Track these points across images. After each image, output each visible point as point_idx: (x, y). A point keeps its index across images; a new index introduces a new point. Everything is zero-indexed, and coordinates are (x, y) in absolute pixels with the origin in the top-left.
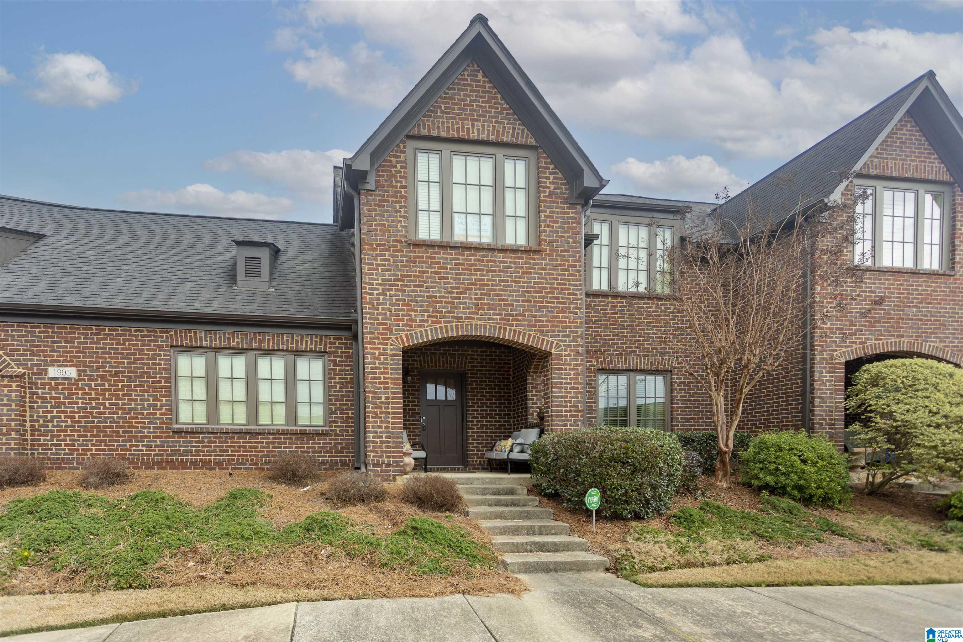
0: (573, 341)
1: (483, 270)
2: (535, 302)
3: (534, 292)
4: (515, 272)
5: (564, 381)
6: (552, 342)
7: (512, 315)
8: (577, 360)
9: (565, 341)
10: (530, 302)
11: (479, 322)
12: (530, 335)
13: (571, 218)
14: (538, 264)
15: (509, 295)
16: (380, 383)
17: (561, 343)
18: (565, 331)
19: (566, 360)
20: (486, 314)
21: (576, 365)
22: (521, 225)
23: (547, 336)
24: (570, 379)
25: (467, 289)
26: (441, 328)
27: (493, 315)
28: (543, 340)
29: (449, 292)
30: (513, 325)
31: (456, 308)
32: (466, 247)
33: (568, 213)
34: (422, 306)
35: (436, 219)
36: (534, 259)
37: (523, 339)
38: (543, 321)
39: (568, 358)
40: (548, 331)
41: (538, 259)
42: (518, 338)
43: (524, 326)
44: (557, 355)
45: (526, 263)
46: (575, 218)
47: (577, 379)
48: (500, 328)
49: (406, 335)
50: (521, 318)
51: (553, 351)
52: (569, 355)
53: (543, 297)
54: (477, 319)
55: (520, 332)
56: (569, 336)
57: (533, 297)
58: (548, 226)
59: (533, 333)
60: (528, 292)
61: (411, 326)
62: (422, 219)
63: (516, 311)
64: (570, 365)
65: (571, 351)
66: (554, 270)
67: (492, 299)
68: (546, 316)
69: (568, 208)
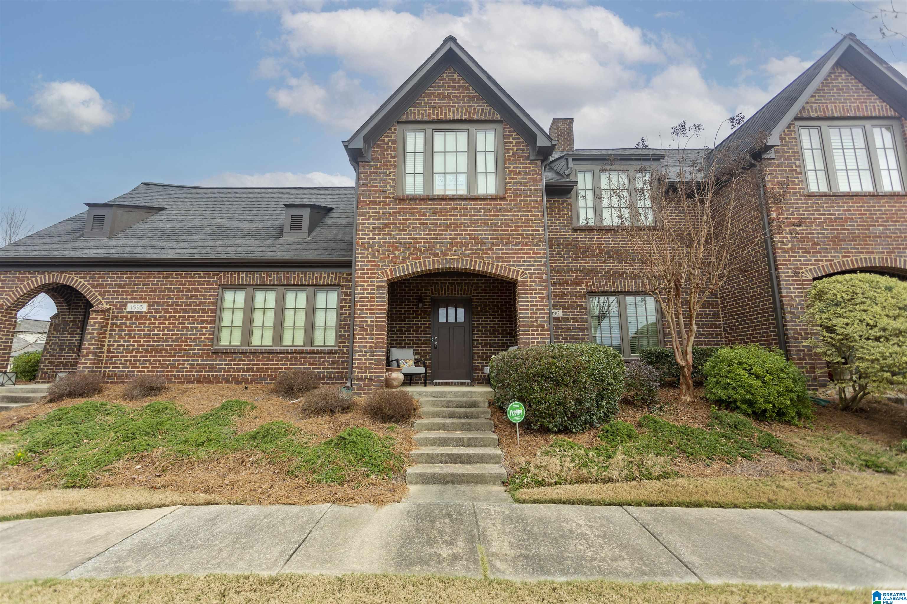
0: (537, 269)
1: (456, 216)
2: (502, 238)
3: (501, 231)
4: (484, 216)
5: (530, 304)
6: (518, 271)
7: (482, 250)
8: (542, 285)
9: (530, 269)
10: (498, 238)
11: (453, 257)
12: (498, 266)
13: (532, 171)
14: (504, 208)
15: (479, 234)
16: (367, 310)
17: (526, 272)
18: (530, 262)
19: (531, 285)
20: (459, 250)
21: (541, 289)
22: (491, 179)
23: (513, 266)
24: (536, 302)
25: (443, 231)
26: (420, 263)
27: (465, 250)
28: (510, 269)
29: (428, 234)
30: (482, 258)
31: (433, 246)
32: (443, 199)
33: (530, 167)
34: (404, 246)
35: (420, 180)
36: (501, 204)
37: (492, 269)
38: (509, 254)
39: (534, 284)
40: (514, 262)
41: (504, 204)
42: (488, 268)
43: (493, 258)
44: (522, 281)
45: (493, 208)
46: (536, 171)
47: (542, 301)
48: (471, 261)
49: (391, 270)
50: (489, 252)
51: (519, 278)
52: (534, 281)
53: (509, 234)
54: (451, 254)
55: (489, 264)
56: (533, 266)
57: (500, 234)
58: (513, 179)
59: (500, 264)
60: (495, 231)
61: (395, 262)
62: (409, 180)
63: (485, 246)
64: (536, 289)
65: (536, 277)
66: (519, 212)
67: (464, 238)
68: (513, 250)
69: (529, 163)
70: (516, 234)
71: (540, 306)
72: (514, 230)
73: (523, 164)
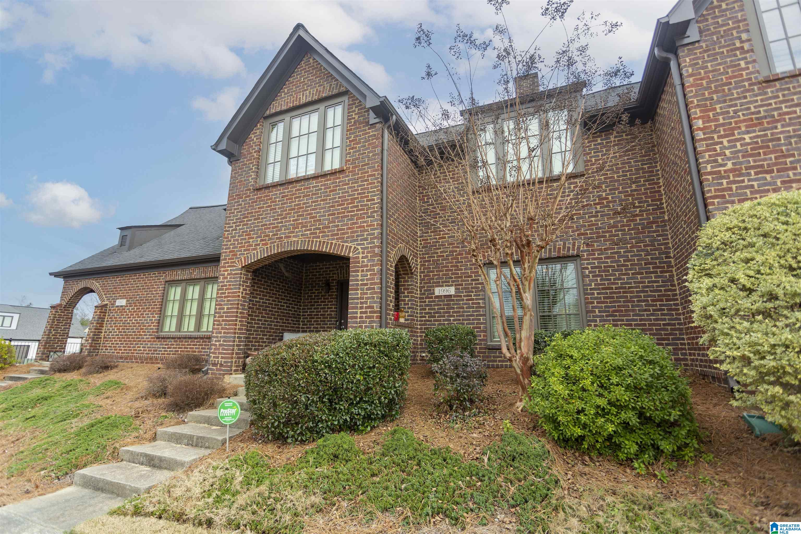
0: (370, 243)
1: (300, 197)
2: (338, 213)
3: (338, 206)
4: (324, 193)
5: (360, 282)
6: (351, 247)
7: (319, 229)
8: (374, 261)
9: (363, 244)
10: (334, 214)
11: (294, 239)
12: (332, 243)
13: (371, 136)
14: (343, 181)
15: (318, 213)
16: (225, 297)
17: (359, 247)
18: (364, 235)
19: (363, 262)
20: (300, 231)
21: (373, 265)
22: (337, 153)
23: (347, 242)
24: (367, 280)
25: (289, 214)
26: (267, 248)
27: (305, 231)
28: (343, 246)
29: (276, 219)
30: (318, 237)
31: (279, 230)
33: (369, 133)
34: (257, 234)
35: (278, 168)
36: (339, 178)
37: (326, 248)
38: (344, 229)
39: (365, 260)
40: (348, 237)
41: (343, 177)
42: (323, 247)
43: (328, 236)
44: (354, 258)
45: (333, 183)
46: (375, 135)
47: (373, 279)
48: (309, 241)
49: (245, 258)
50: (326, 230)
51: (351, 255)
52: (367, 257)
53: (345, 208)
54: (294, 236)
55: (324, 242)
57: (336, 210)
58: (352, 149)
59: (334, 242)
60: (333, 206)
61: (249, 250)
62: (270, 169)
63: (322, 224)
64: (367, 266)
65: (368, 252)
66: (356, 183)
67: (305, 219)
68: (347, 224)
69: (369, 129)
70: (351, 207)
71: (371, 284)
72: (351, 203)
73: (364, 130)
